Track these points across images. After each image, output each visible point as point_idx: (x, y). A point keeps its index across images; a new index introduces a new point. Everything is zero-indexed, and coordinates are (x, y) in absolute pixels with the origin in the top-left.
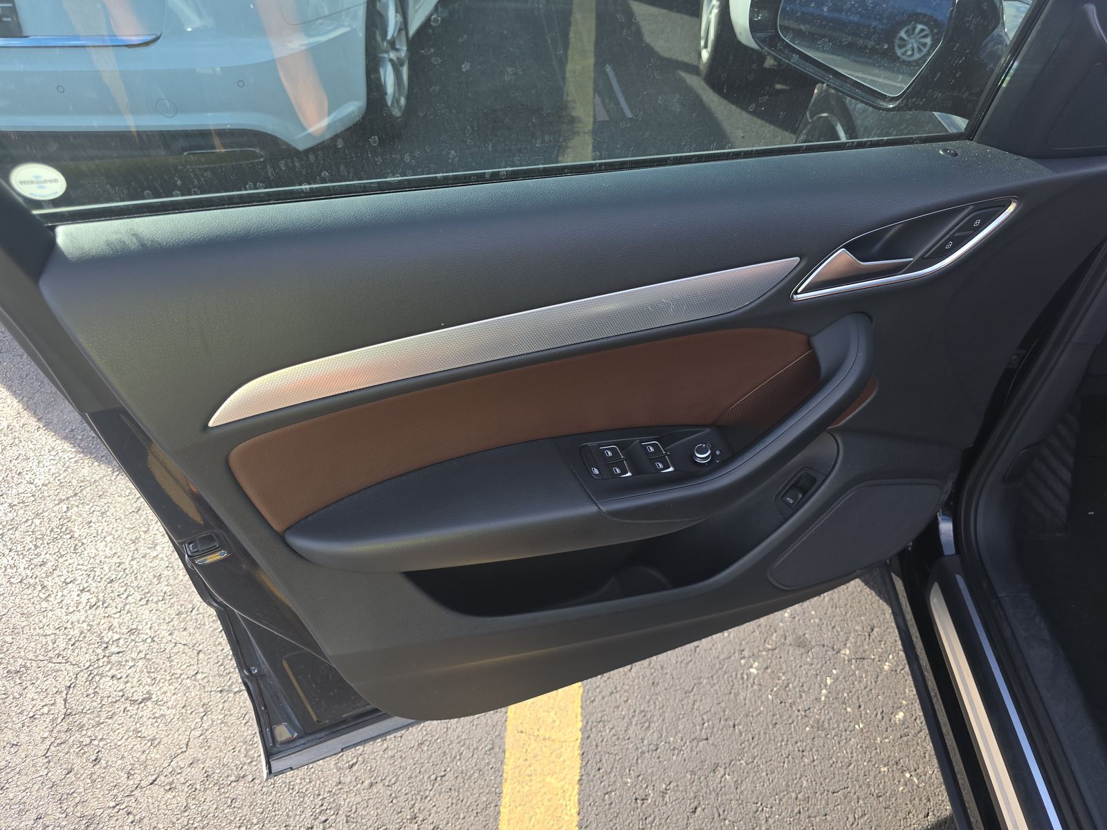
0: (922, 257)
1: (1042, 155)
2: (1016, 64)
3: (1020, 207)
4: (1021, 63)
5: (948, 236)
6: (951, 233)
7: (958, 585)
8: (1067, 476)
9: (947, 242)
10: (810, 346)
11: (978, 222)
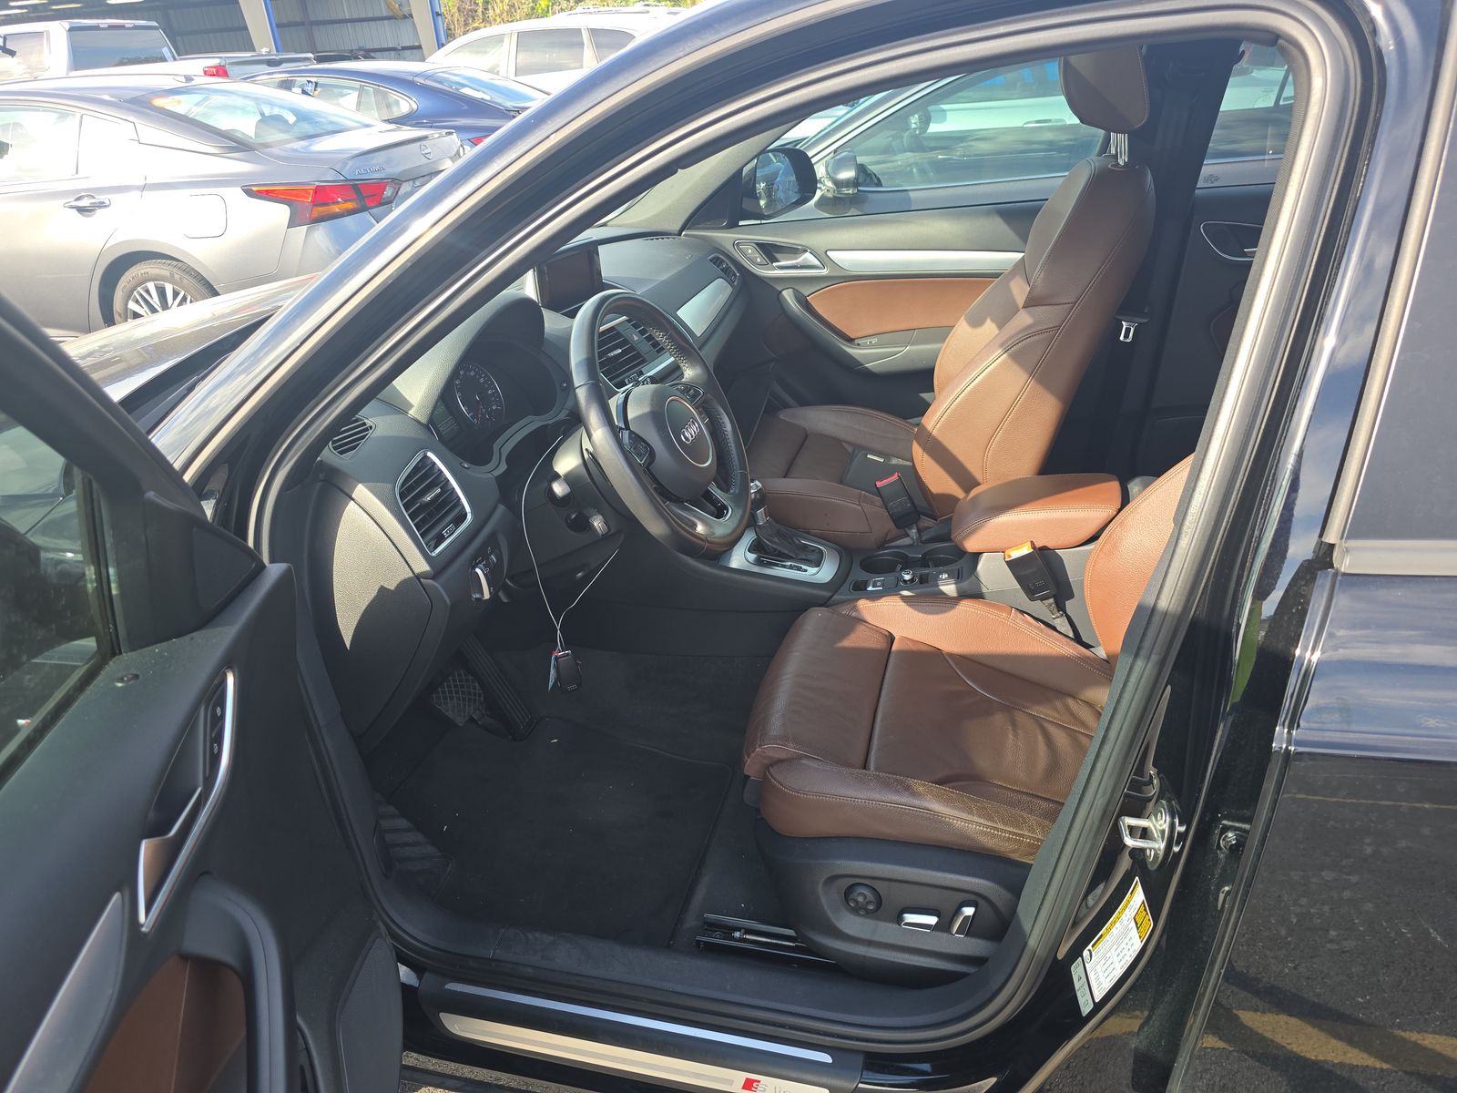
0: (206, 779)
1: (207, 619)
2: (112, 571)
3: (236, 670)
4: (118, 566)
5: (208, 743)
6: (208, 738)
7: (456, 991)
8: (402, 823)
9: (212, 748)
10: (185, 957)
11: (219, 711)
